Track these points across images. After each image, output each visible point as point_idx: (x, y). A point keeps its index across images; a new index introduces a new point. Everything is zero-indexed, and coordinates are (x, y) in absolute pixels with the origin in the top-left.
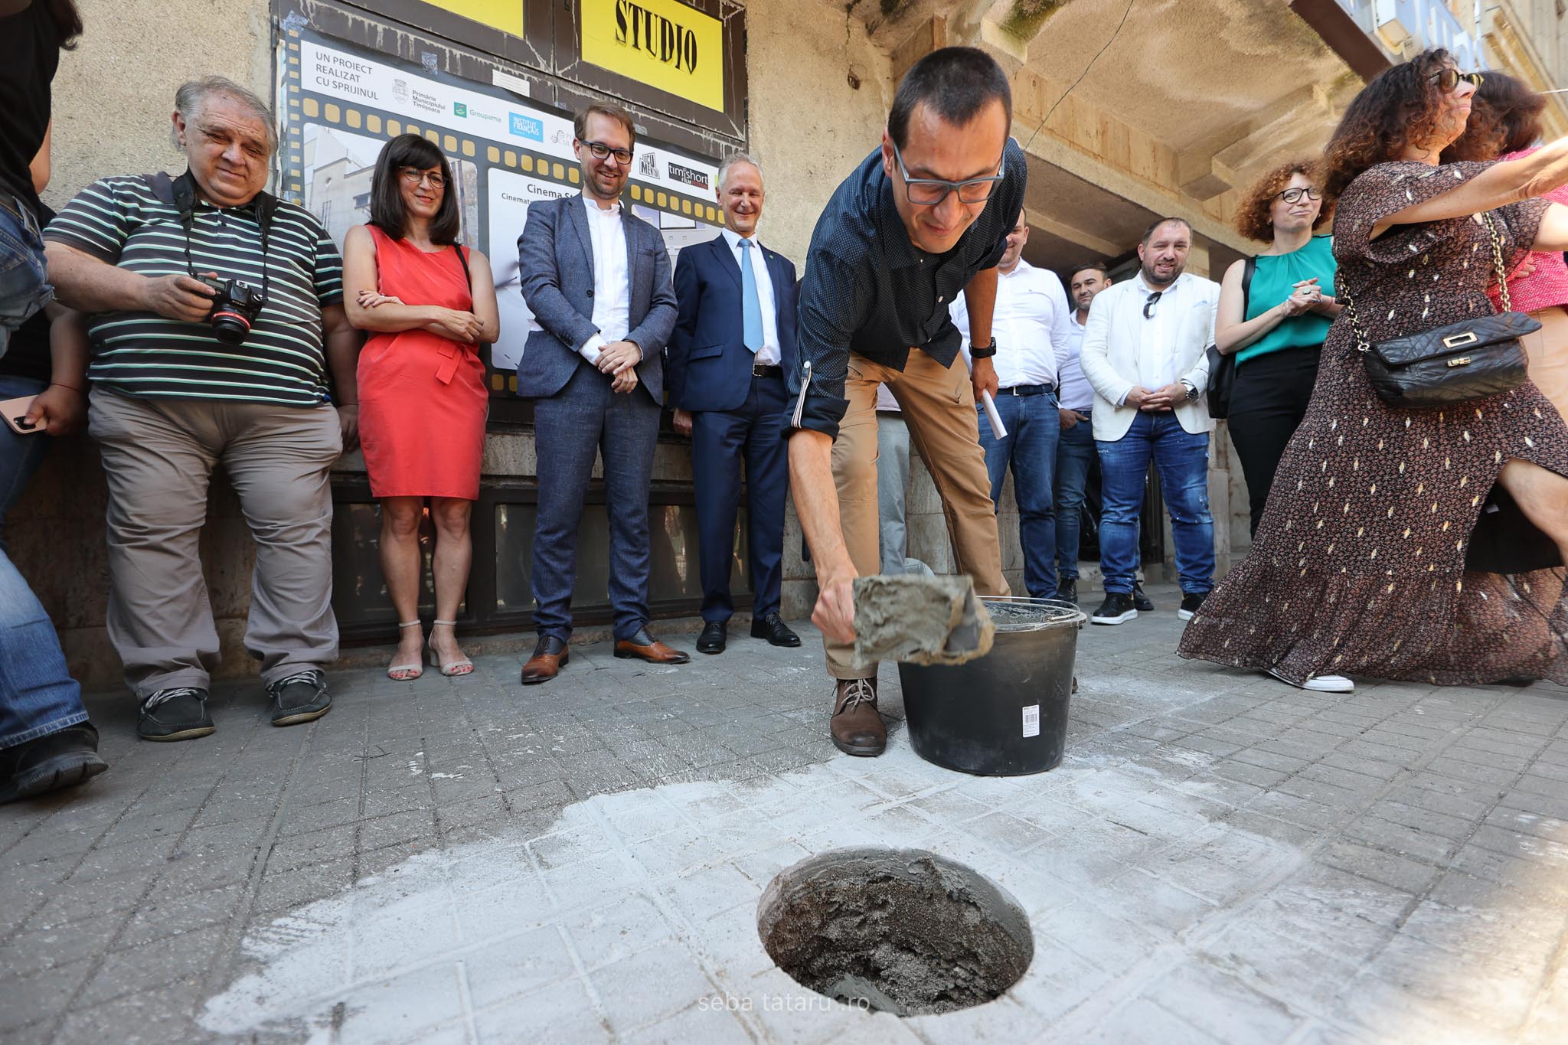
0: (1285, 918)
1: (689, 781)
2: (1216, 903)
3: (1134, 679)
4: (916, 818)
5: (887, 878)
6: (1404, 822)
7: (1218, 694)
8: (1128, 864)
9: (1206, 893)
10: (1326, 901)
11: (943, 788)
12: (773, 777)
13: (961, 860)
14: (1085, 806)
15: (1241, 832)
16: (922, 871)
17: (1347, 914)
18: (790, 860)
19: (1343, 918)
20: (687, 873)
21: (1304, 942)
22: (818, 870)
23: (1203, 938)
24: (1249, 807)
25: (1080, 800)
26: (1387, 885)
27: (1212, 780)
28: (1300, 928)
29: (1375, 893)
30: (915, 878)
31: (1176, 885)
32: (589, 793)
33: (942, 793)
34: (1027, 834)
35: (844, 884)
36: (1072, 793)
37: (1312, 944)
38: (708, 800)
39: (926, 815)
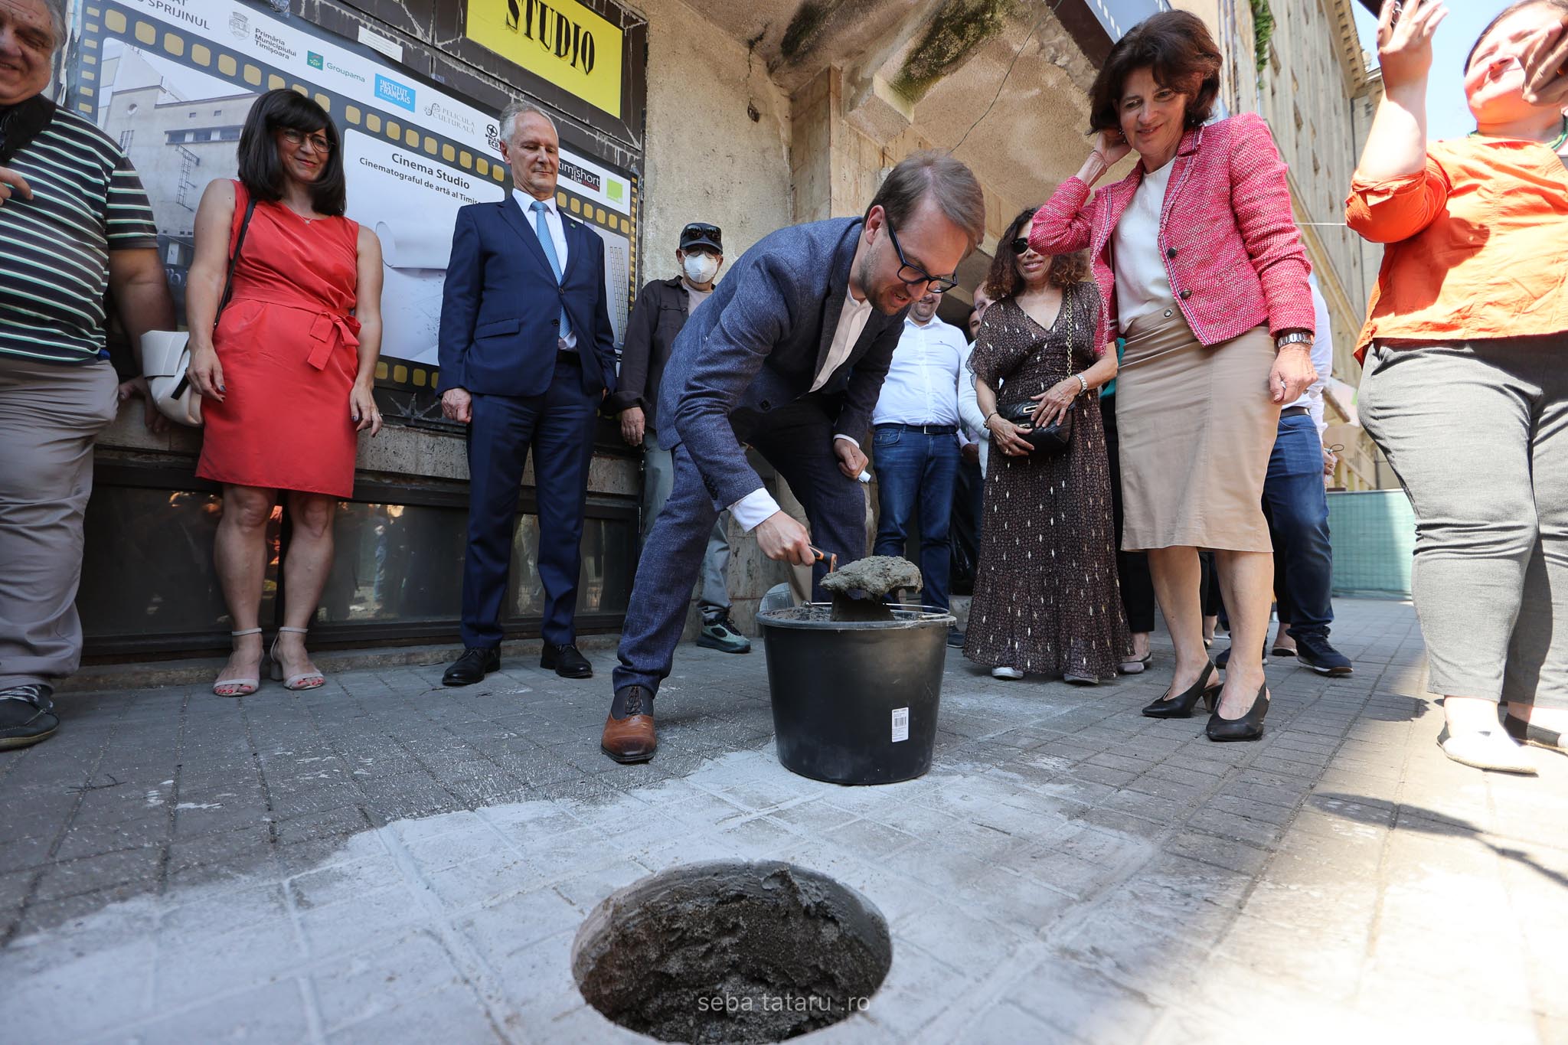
0: (1141, 907)
1: (519, 801)
2: (1076, 897)
3: (1000, 696)
4: (777, 829)
5: (740, 897)
6: (1237, 812)
7: (1074, 708)
8: (992, 864)
9: (1066, 888)
10: (1177, 888)
11: (809, 798)
12: (621, 794)
13: (820, 869)
14: (951, 809)
15: (1098, 828)
16: (777, 885)
17: (1196, 899)
18: (625, 881)
19: (1193, 903)
20: (494, 902)
21: (1159, 929)
22: (659, 891)
23: (1065, 932)
24: (1103, 805)
25: (946, 804)
26: (1229, 869)
27: (1070, 781)
28: (1156, 916)
29: (1219, 877)
30: (770, 894)
31: (1037, 881)
32: (388, 819)
33: (807, 804)
34: (892, 840)
35: (689, 907)
36: (939, 798)
37: (1167, 931)
38: (539, 821)
39: (788, 826)
